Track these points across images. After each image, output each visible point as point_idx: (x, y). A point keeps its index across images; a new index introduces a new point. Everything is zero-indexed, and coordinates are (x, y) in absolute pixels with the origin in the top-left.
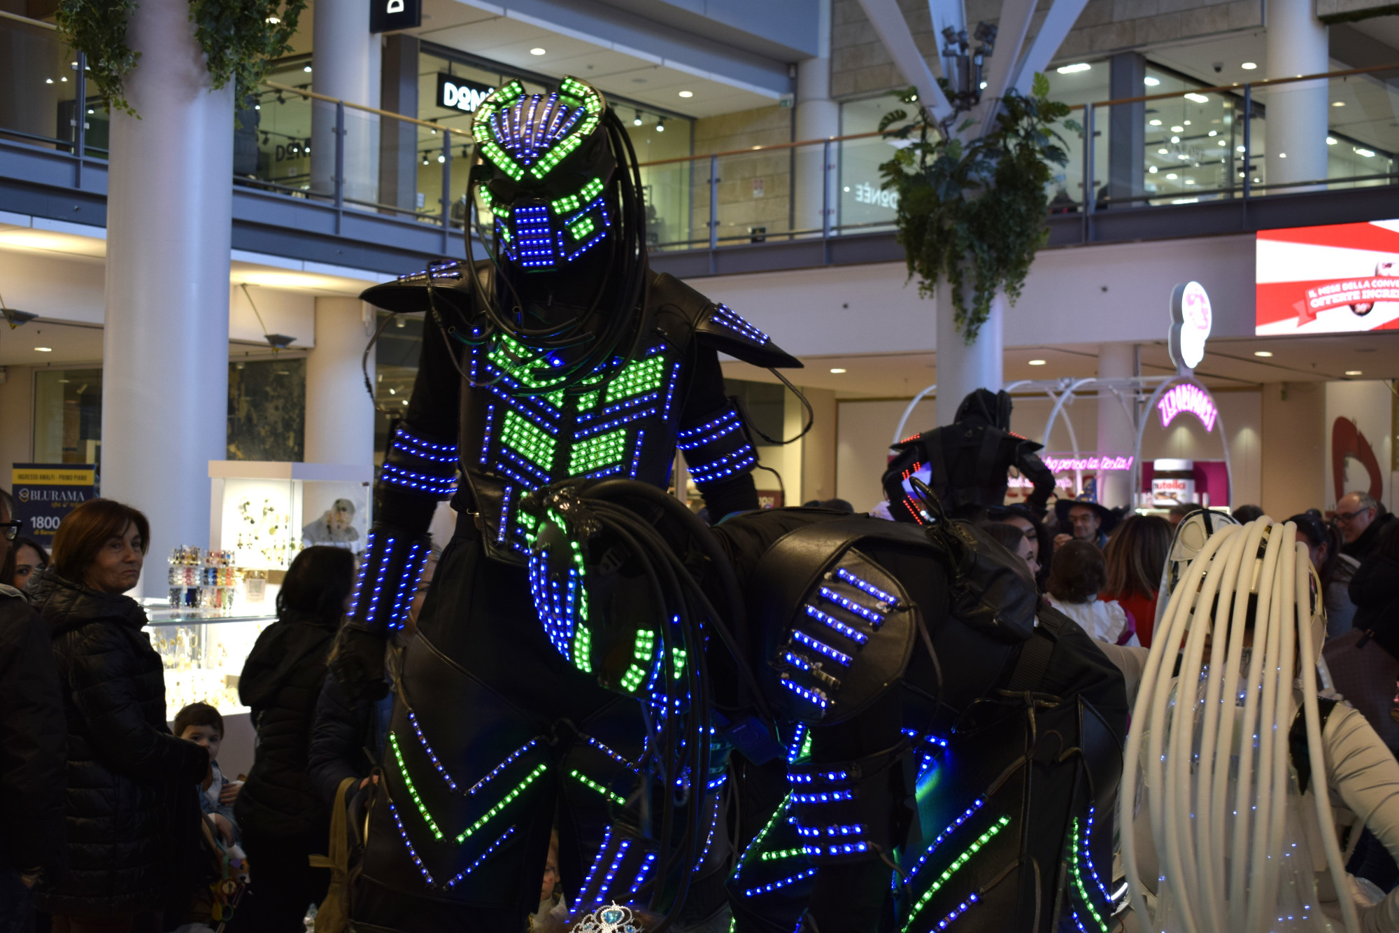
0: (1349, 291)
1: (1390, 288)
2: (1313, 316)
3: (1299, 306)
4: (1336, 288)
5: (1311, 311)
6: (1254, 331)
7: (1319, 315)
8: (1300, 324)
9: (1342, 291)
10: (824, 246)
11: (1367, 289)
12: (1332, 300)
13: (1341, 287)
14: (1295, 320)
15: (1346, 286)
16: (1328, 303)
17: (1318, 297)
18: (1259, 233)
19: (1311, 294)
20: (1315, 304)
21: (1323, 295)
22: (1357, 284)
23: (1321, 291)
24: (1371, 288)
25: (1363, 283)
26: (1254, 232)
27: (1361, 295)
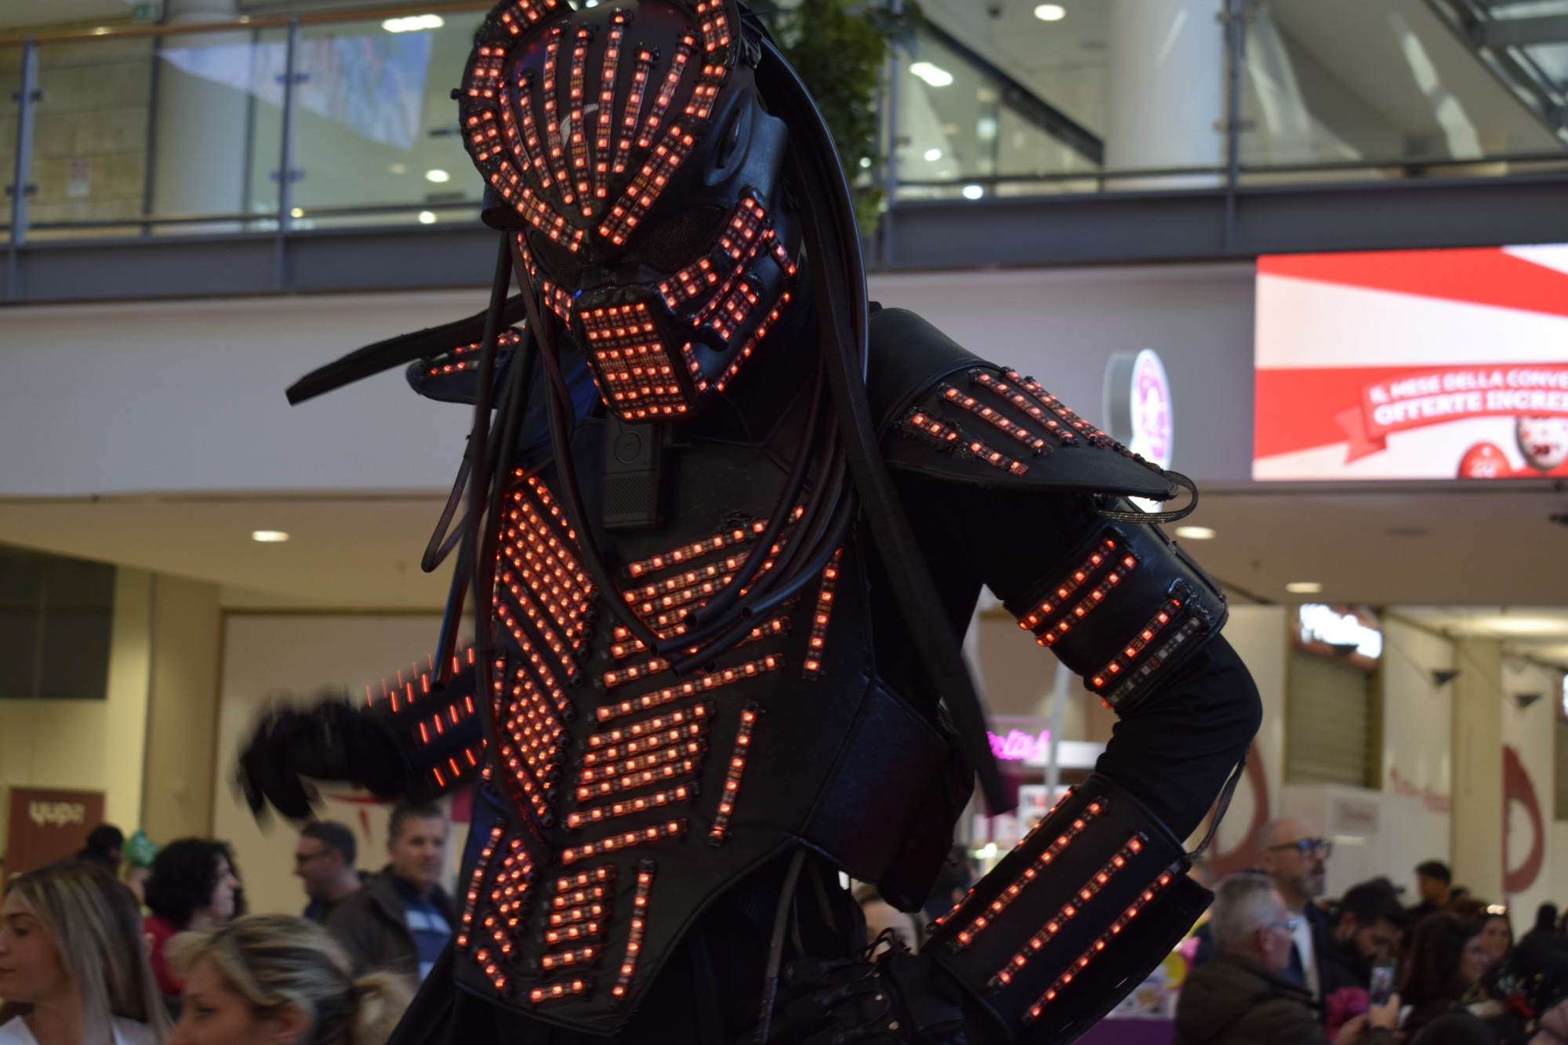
0: (1458, 391)
1: (1547, 389)
2: (1378, 442)
3: (1349, 419)
4: (1431, 384)
5: (1374, 432)
6: (1249, 469)
7: (1393, 440)
8: (1352, 458)
9: (1443, 392)
10: (279, 248)
11: (1497, 388)
12: (1420, 409)
13: (1441, 383)
14: (1340, 450)
15: (1452, 381)
16: (1413, 414)
17: (1392, 401)
18: (1263, 261)
19: (1377, 394)
20: (1384, 416)
21: (1402, 398)
22: (1476, 378)
23: (1398, 389)
24: (1506, 387)
25: (1488, 376)
26: (1251, 258)
27: (1484, 401)
